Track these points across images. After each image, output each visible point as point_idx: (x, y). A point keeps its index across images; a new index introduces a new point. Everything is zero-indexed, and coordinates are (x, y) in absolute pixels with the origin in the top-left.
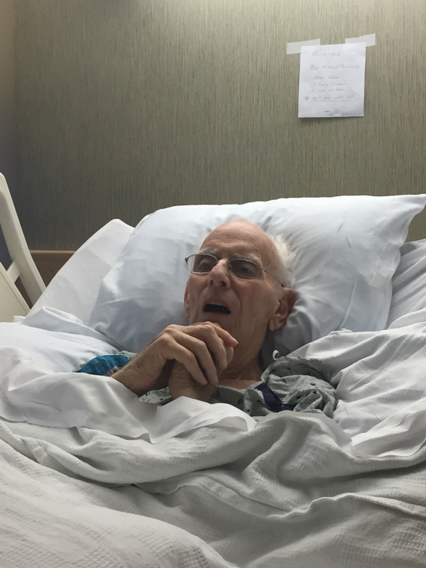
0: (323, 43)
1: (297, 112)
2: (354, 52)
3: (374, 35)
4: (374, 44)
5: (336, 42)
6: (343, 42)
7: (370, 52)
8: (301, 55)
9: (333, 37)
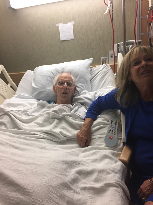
0: (63, 24)
1: (60, 39)
2: (70, 25)
3: (74, 21)
4: (74, 23)
5: (66, 23)
6: (68, 23)
7: (74, 25)
8: (59, 27)
9: (65, 22)
